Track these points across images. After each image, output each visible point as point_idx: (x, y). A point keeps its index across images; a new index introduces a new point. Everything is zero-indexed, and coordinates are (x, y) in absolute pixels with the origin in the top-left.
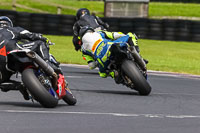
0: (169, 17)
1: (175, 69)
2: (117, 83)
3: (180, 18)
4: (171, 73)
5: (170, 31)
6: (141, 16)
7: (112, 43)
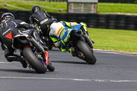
0: (112, 13)
1: (115, 48)
2: (74, 56)
3: (119, 14)
4: (113, 51)
5: (112, 22)
6: (92, 12)
7: (71, 30)
